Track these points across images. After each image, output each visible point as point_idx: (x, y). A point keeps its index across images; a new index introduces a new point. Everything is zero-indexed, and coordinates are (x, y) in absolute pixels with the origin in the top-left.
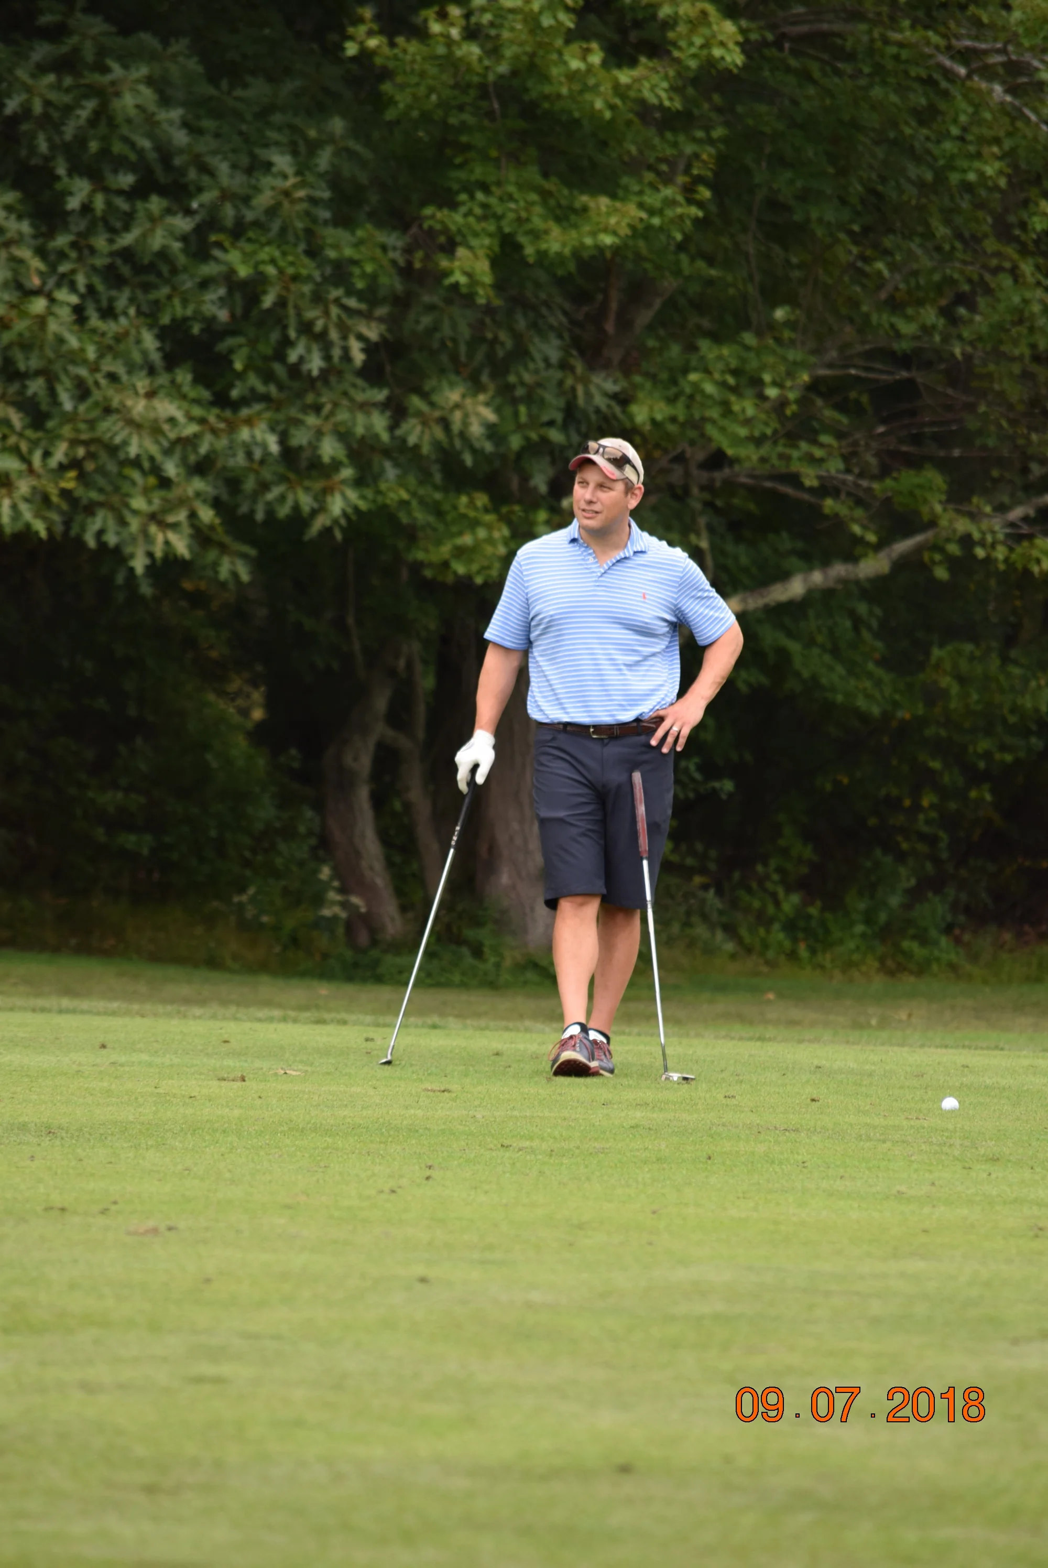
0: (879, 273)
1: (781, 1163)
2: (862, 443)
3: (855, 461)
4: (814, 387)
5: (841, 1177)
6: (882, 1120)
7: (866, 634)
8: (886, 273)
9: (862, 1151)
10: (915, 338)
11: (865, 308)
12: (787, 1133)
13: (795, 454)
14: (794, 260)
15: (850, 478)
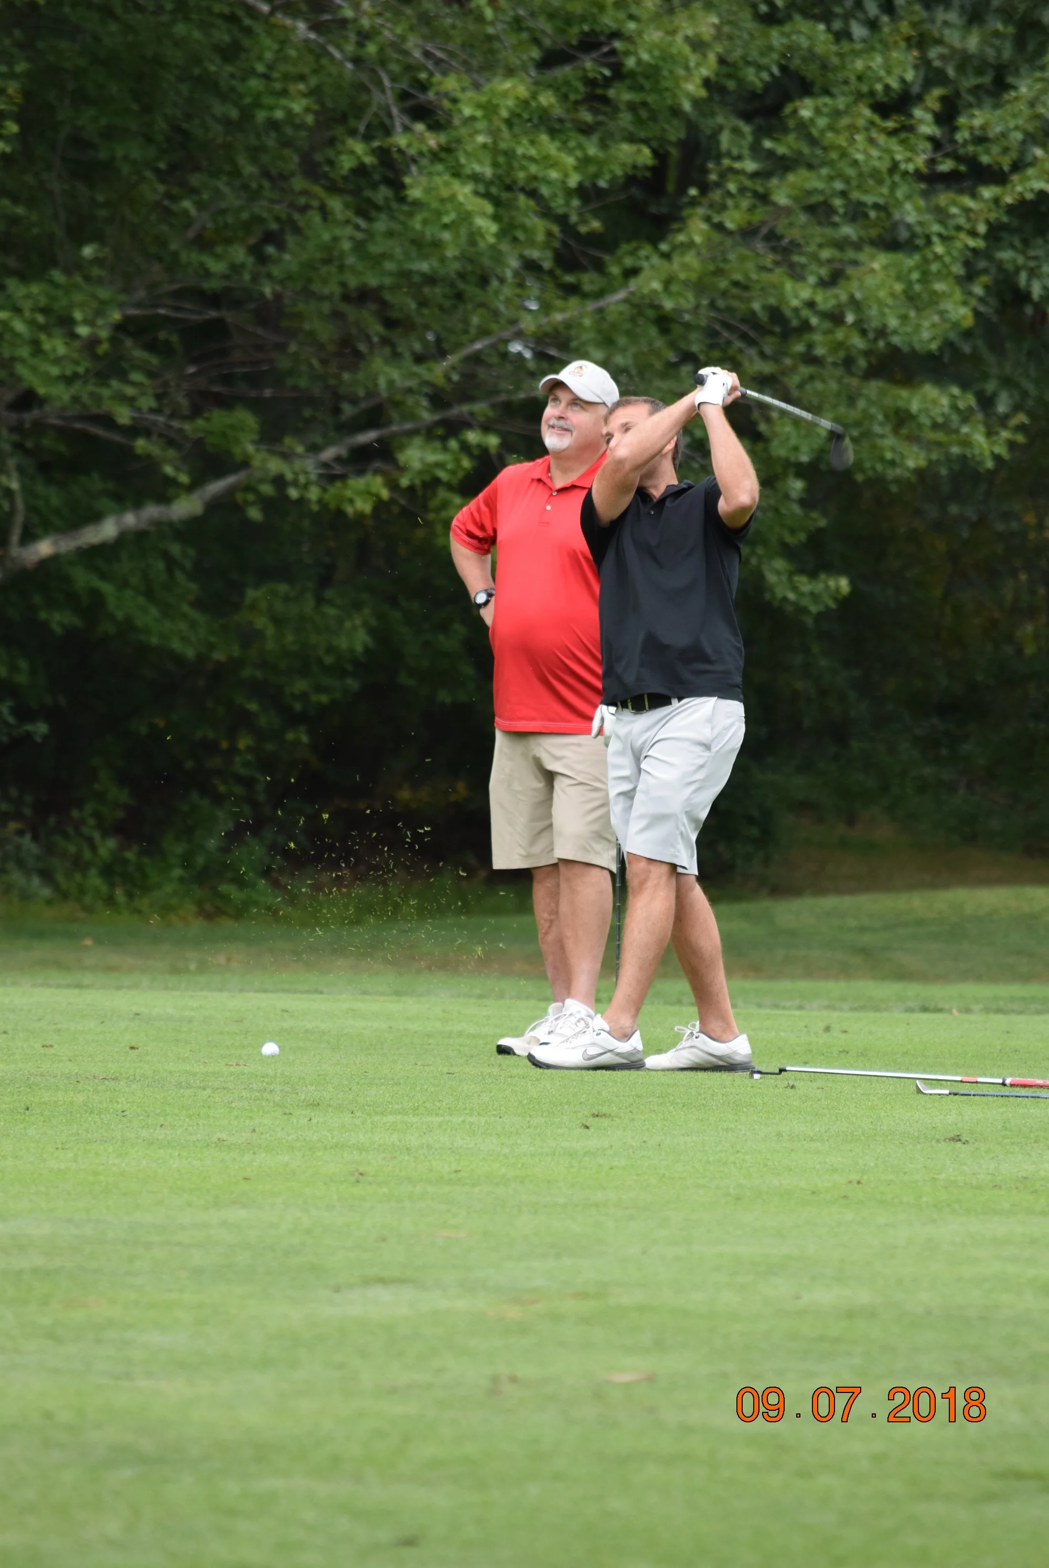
0: (186, 212)
1: (100, 1113)
2: (172, 383)
3: (165, 402)
4: (121, 328)
5: (161, 1126)
6: (202, 1067)
7: (180, 576)
8: (193, 212)
9: (182, 1099)
10: (226, 277)
11: (173, 246)
12: (106, 1082)
13: (106, 392)
14: (101, 198)
15: (161, 419)
